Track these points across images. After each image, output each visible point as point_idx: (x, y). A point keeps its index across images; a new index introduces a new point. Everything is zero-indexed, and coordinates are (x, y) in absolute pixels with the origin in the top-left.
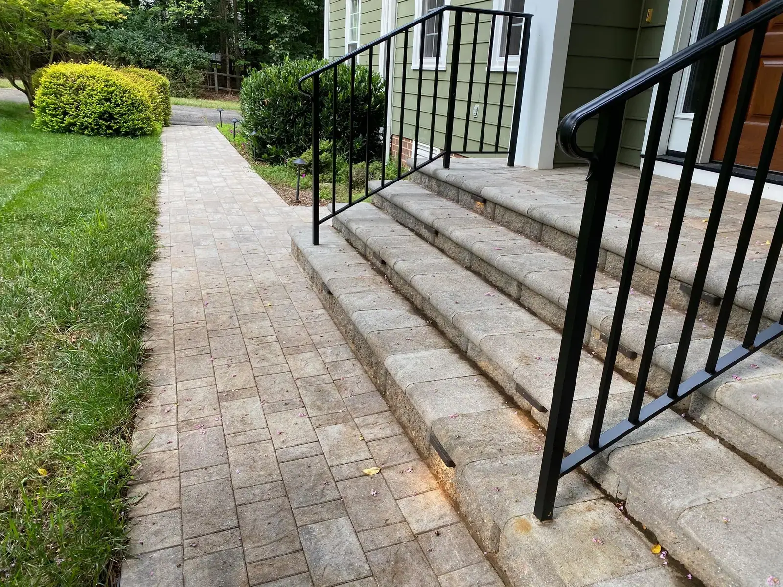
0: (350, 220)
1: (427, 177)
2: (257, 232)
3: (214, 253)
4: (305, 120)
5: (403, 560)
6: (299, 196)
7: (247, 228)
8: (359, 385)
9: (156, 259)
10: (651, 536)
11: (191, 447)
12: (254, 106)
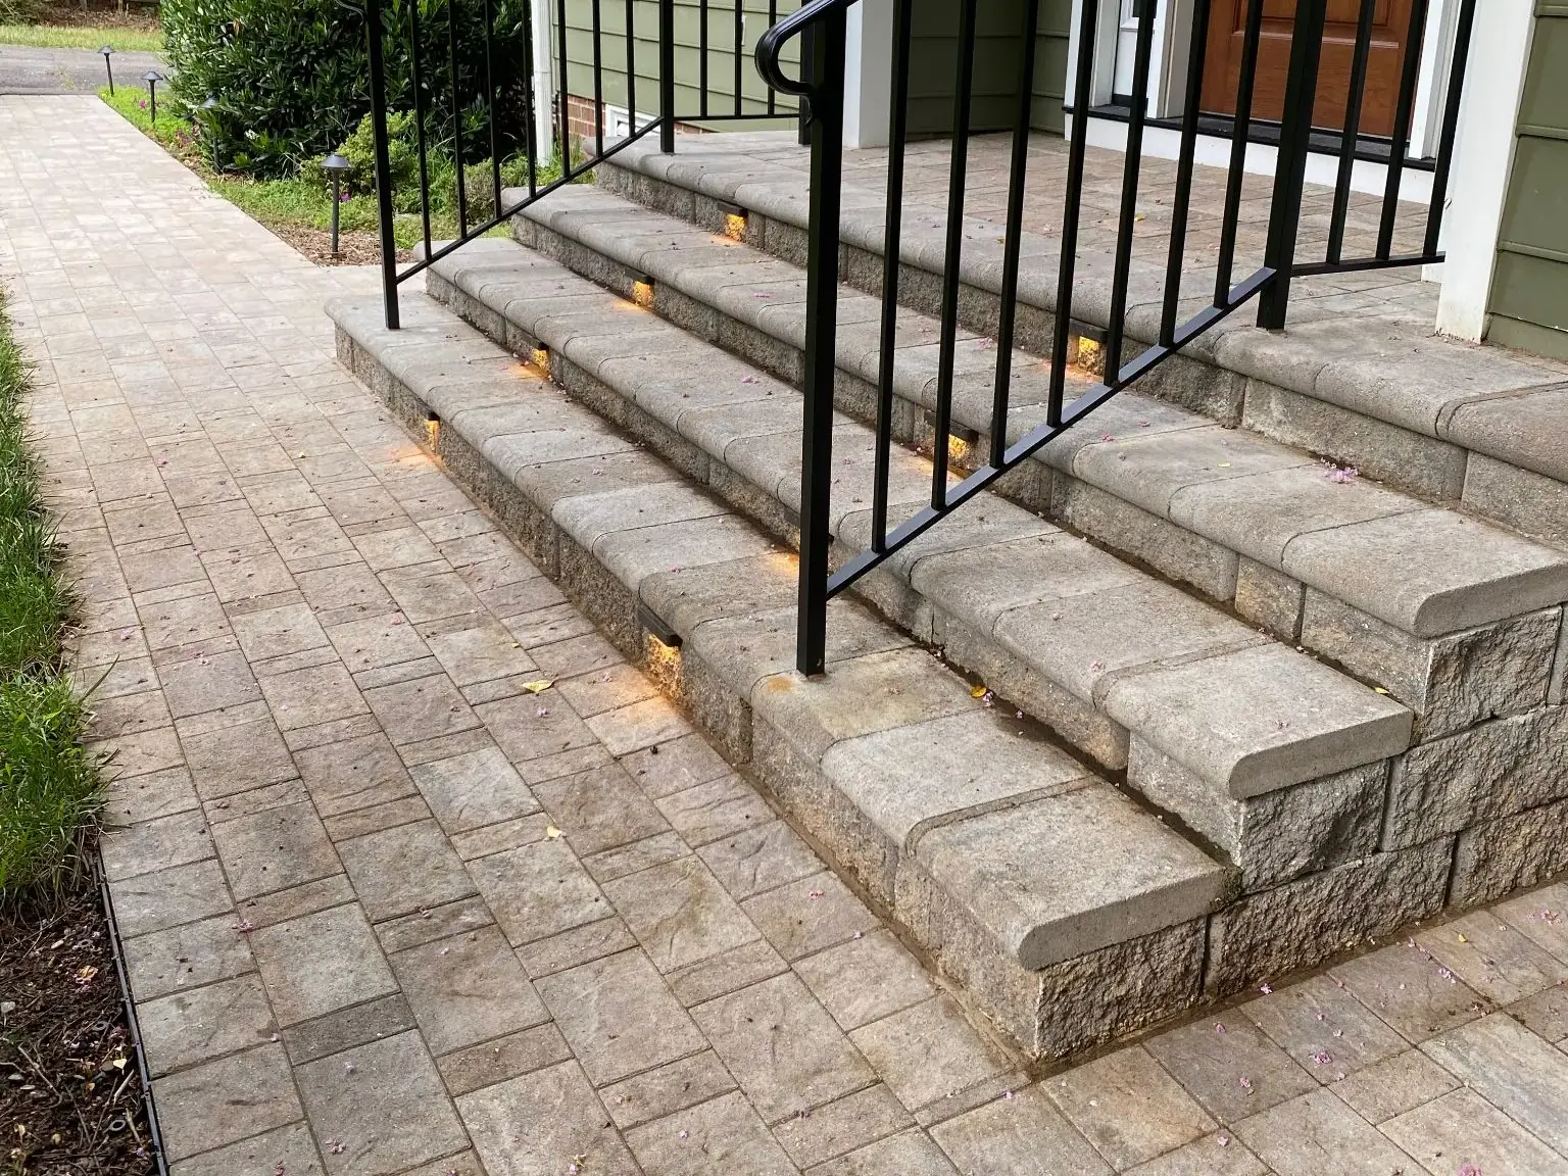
0: (467, 272)
1: (630, 175)
2: (249, 322)
3: (158, 370)
4: (339, 65)
5: (596, 788)
6: (340, 244)
7: (223, 316)
8: (507, 572)
9: (25, 387)
10: (974, 679)
11: (186, 685)
12: (206, 36)
